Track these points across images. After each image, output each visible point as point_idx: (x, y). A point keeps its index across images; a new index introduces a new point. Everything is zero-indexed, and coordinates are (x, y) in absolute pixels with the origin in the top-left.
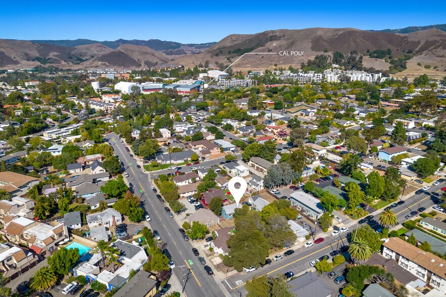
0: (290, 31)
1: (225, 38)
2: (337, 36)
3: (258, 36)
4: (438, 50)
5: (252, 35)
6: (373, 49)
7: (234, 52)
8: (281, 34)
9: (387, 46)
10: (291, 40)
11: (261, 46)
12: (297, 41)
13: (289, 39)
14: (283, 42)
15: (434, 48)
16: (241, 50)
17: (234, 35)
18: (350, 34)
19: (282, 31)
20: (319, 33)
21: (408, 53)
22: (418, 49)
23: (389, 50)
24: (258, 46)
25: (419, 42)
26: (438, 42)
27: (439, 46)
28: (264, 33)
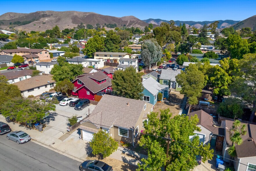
0: (56, 12)
1: (3, 15)
2: (86, 16)
3: (32, 14)
4: (136, 25)
5: (27, 14)
6: (107, 24)
7: (15, 23)
8: (50, 14)
9: (113, 23)
10: (58, 18)
11: (37, 20)
12: (61, 18)
13: (56, 17)
14: (52, 18)
15: (135, 24)
16: (20, 22)
17: (12, 13)
18: (93, 15)
19: (50, 12)
20: (75, 14)
21: (124, 26)
22: (127, 24)
23: (115, 24)
24: (34, 20)
25: (127, 21)
26: (135, 22)
27: (136, 23)
28: (36, 13)
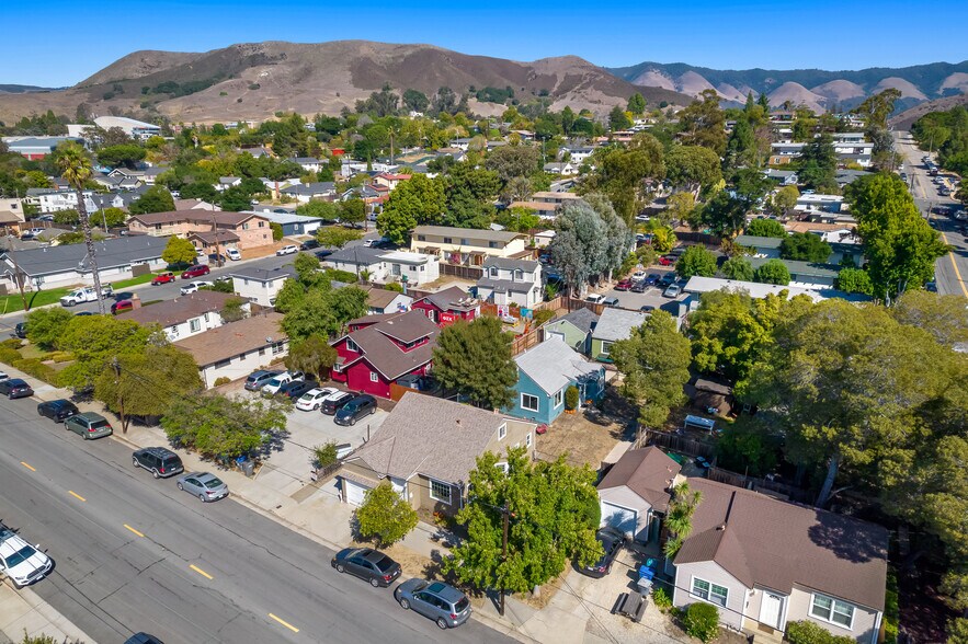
0: (295, 46)
1: (123, 60)
2: (402, 60)
3: (215, 56)
4: (589, 90)
5: (200, 54)
6: (479, 87)
7: (159, 89)
8: (277, 53)
9: (502, 83)
10: (302, 66)
11: (231, 77)
12: (315, 67)
13: (297, 63)
14: (284, 69)
15: (582, 88)
16: (177, 86)
17: (150, 52)
18: (428, 56)
19: (276, 45)
20: (364, 51)
21: (541, 95)
22: (555, 89)
23: (508, 88)
24: (221, 76)
25: (554, 77)
26: (585, 78)
27: (589, 84)
28: (230, 50)
